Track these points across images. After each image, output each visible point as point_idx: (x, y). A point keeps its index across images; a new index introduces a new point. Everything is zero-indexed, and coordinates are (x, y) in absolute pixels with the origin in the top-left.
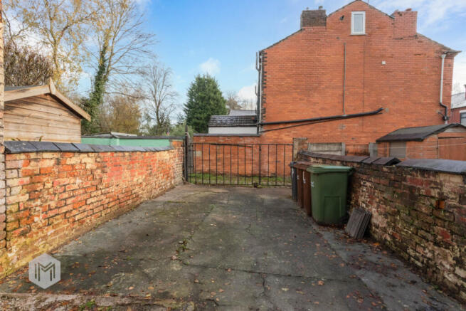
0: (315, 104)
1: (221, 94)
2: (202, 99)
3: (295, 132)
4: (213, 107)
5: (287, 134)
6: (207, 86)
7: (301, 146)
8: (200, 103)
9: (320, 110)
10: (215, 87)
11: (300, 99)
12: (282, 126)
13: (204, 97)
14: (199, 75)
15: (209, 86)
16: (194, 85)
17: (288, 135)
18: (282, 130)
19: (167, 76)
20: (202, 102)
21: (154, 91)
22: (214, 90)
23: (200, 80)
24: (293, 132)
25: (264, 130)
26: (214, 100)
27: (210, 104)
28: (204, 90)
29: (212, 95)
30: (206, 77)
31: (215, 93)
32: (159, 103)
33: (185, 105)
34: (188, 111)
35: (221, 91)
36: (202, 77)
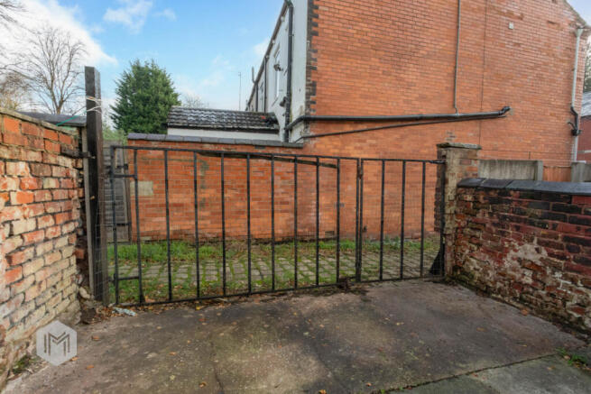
0: (409, 86)
1: (176, 96)
2: (146, 101)
3: (374, 142)
4: (163, 114)
5: (358, 145)
6: (152, 81)
7: (466, 167)
8: (141, 107)
9: (417, 99)
10: (166, 84)
11: (384, 72)
12: (348, 128)
13: (148, 99)
14: (138, 62)
15: (155, 81)
16: (128, 78)
17: (361, 148)
18: (351, 136)
19: (76, 56)
20: (145, 105)
21: (49, 79)
22: (165, 89)
23: (138, 69)
24: (369, 141)
25: (312, 134)
26: (166, 104)
27: (158, 111)
28: (147, 86)
29: (162, 96)
30: (150, 67)
31: (167, 93)
32: (62, 102)
33: (114, 109)
34: (119, 119)
35: (176, 91)
36: (142, 65)
